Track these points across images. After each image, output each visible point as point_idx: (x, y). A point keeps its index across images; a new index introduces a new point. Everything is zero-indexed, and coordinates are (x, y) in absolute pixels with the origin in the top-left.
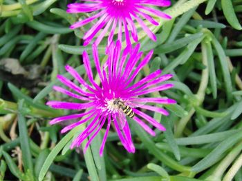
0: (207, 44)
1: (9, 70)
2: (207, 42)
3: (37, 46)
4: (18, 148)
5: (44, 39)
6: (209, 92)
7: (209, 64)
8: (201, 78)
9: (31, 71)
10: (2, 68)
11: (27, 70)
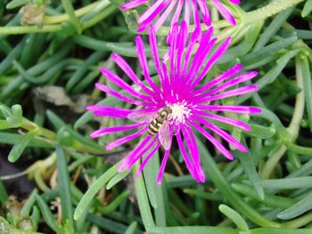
0: (302, 60)
1: (51, 101)
2: (303, 57)
3: (88, 72)
4: (59, 200)
5: (96, 64)
6: (304, 124)
7: (305, 86)
8: (293, 111)
9: (79, 102)
10: (43, 98)
11: (75, 101)
